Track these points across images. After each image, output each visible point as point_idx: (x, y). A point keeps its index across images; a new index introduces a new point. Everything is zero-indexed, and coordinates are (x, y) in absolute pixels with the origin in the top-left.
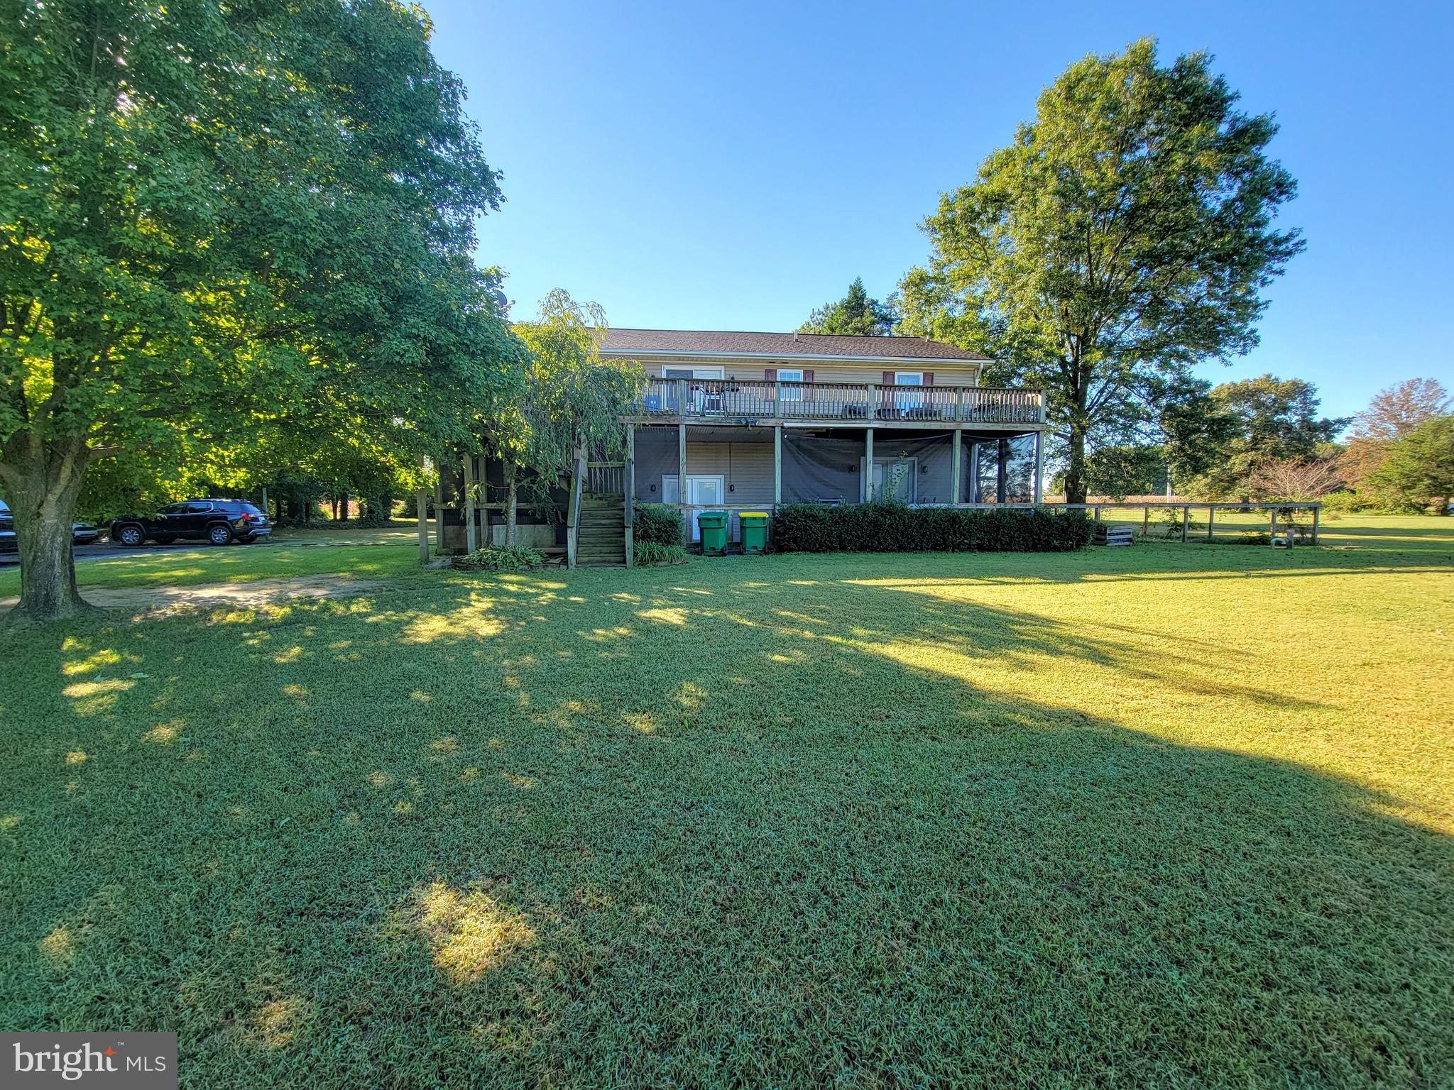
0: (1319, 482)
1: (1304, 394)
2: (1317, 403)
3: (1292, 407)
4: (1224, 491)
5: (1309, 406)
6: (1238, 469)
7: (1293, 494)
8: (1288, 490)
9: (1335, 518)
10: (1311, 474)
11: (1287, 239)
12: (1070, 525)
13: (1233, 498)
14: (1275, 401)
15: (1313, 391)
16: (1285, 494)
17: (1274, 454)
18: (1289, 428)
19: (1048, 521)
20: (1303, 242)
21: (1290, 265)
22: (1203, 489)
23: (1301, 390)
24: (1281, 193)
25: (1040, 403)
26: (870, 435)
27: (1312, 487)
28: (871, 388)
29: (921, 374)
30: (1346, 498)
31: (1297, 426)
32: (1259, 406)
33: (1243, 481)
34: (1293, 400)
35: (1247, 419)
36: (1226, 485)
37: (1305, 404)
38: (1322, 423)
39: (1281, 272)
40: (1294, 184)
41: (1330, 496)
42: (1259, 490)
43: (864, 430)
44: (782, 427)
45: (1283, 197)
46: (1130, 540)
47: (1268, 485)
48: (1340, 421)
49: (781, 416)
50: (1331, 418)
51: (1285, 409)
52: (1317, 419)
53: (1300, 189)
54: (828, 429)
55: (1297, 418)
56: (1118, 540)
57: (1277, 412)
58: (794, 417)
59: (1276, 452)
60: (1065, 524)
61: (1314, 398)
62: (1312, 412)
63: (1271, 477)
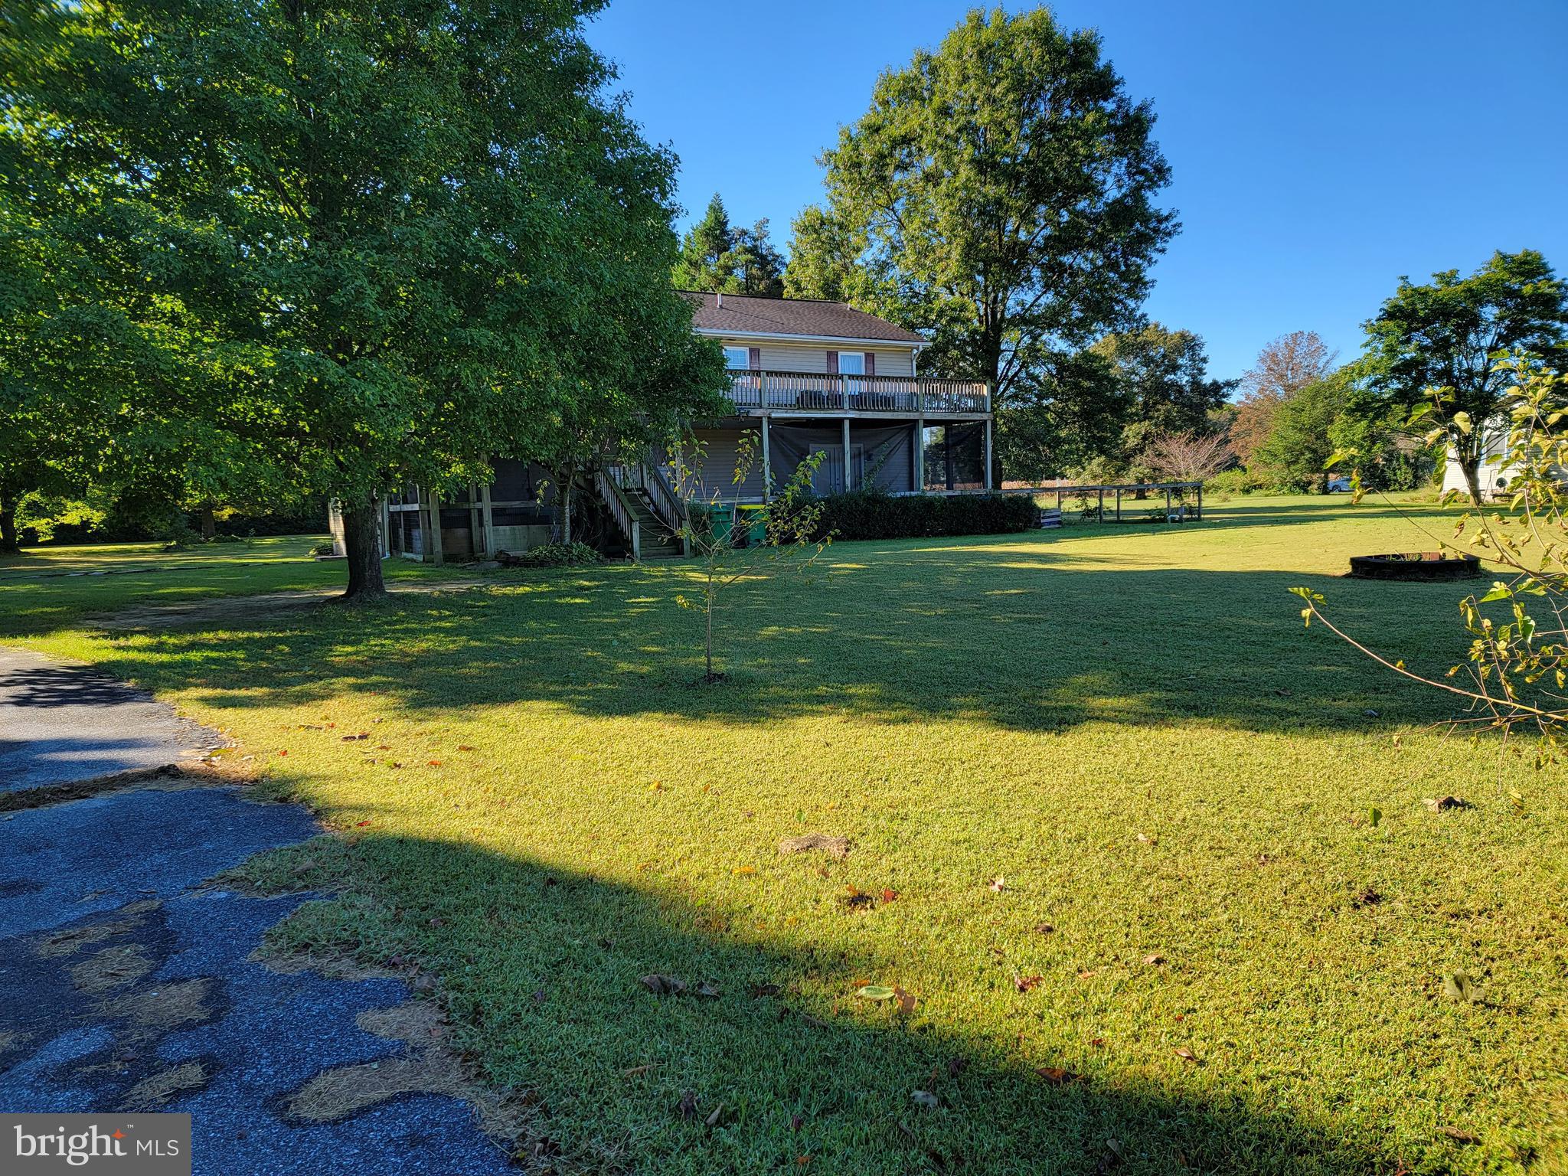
0: (1211, 458)
1: (1192, 348)
2: (1204, 360)
3: (1181, 366)
4: (1120, 471)
5: (1198, 365)
6: (1132, 443)
7: (1187, 474)
8: (1183, 471)
9: (1225, 500)
10: (1203, 451)
11: (1167, 219)
12: (1019, 507)
13: (1129, 479)
14: (1164, 356)
15: (1201, 346)
16: (1179, 475)
17: (1166, 425)
18: (1180, 389)
19: (1003, 504)
20: (1180, 225)
21: (1172, 244)
22: (1098, 471)
23: (1189, 344)
24: (1160, 179)
25: (985, 393)
26: (847, 424)
27: (1204, 466)
28: (846, 378)
29: (862, 354)
30: (1236, 477)
31: (1188, 389)
32: (1148, 361)
33: (1138, 459)
34: (1182, 356)
35: (1137, 378)
36: (1120, 463)
37: (1194, 361)
38: (1211, 385)
39: (1163, 251)
40: (1169, 169)
41: (1223, 475)
42: (1154, 469)
43: (842, 420)
44: (769, 418)
45: (1162, 183)
46: (1059, 522)
47: (1162, 463)
48: (1228, 384)
49: (766, 406)
50: (1221, 380)
51: (1174, 368)
52: (1207, 380)
53: (1175, 176)
54: (808, 419)
55: (1187, 378)
56: (1050, 523)
57: (1166, 372)
58: (779, 406)
59: (1169, 423)
60: (1016, 507)
61: (1203, 354)
62: (1201, 371)
63: (1165, 452)
